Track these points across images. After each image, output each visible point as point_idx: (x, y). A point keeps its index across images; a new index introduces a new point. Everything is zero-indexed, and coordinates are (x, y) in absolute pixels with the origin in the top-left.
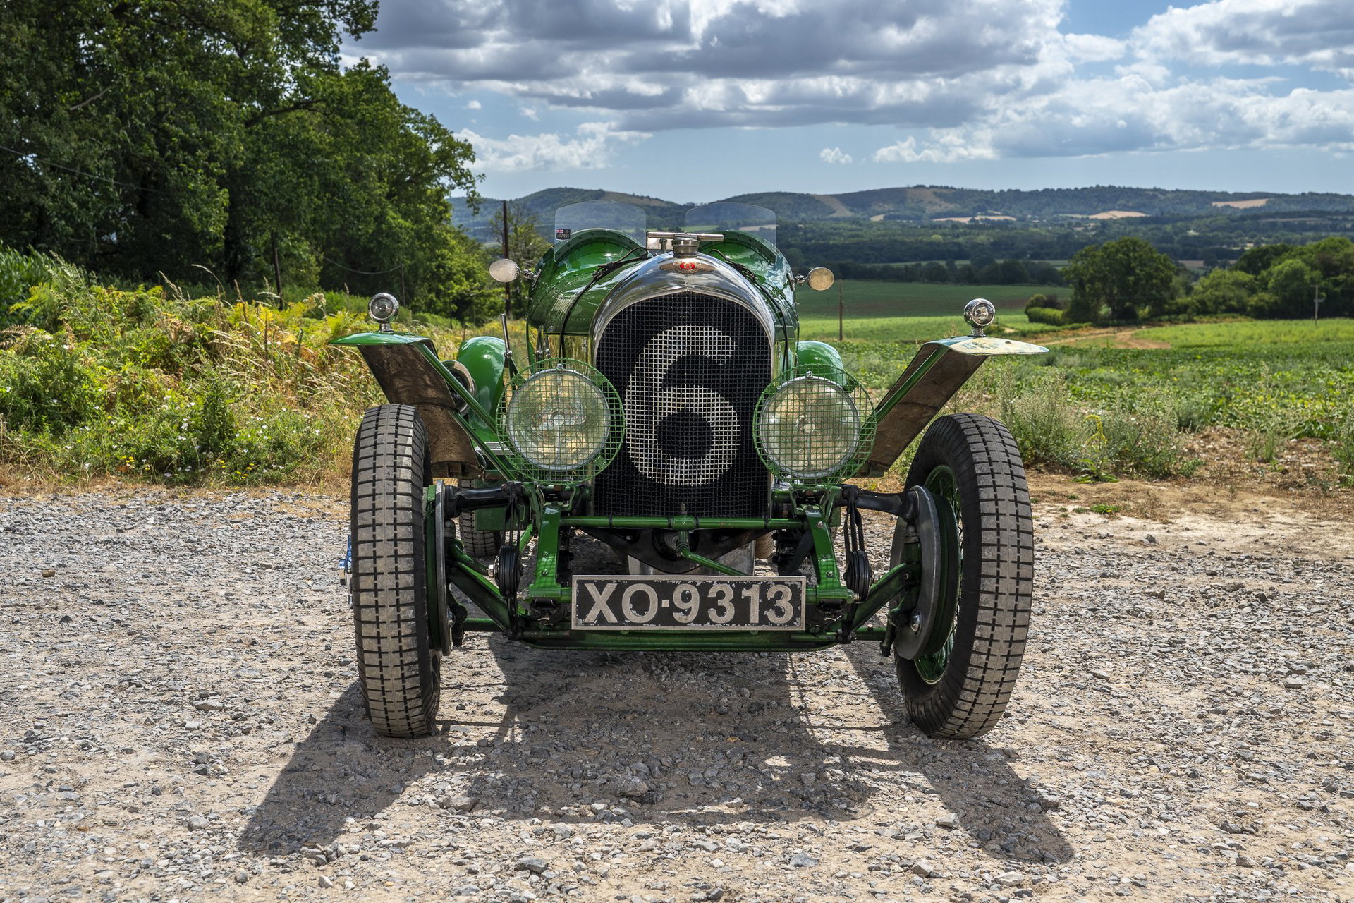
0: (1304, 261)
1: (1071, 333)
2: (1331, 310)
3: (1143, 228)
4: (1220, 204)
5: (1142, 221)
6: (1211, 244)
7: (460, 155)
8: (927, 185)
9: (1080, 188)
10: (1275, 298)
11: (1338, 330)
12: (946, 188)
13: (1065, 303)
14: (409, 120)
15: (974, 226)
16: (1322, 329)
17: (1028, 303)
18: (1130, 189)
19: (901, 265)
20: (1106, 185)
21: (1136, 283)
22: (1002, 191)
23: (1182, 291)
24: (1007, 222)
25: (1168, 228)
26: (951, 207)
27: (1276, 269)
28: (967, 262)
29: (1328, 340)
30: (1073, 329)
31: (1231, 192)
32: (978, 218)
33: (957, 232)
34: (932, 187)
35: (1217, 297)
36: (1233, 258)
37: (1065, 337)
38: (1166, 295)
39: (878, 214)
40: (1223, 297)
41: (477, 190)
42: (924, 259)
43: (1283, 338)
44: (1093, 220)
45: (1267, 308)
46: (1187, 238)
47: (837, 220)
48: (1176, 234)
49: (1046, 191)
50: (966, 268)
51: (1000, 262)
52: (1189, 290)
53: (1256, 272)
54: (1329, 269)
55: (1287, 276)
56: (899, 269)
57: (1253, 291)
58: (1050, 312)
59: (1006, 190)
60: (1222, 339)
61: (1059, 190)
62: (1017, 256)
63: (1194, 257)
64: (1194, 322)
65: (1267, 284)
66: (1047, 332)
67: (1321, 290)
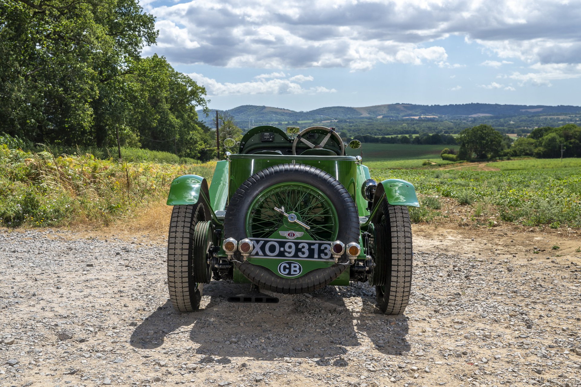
0: (557, 134)
1: (459, 164)
2: (569, 154)
3: (491, 121)
4: (523, 110)
5: (491, 118)
6: (520, 127)
7: (200, 92)
8: (401, 103)
9: (464, 104)
10: (545, 149)
11: (570, 163)
12: (409, 104)
13: (457, 152)
14: (179, 78)
15: (420, 120)
16: (563, 163)
17: (442, 152)
18: (486, 104)
19: (390, 136)
20: (476, 103)
21: (486, 143)
22: (432, 105)
23: (506, 147)
24: (434, 118)
25: (502, 120)
26: (410, 112)
27: (545, 137)
28: (418, 135)
29: (566, 167)
30: (460, 163)
31: (528, 105)
32: (422, 117)
33: (413, 122)
34: (403, 104)
35: (521, 149)
36: (528, 133)
37: (457, 166)
38: (500, 149)
39: (380, 115)
40: (524, 149)
41: (207, 107)
42: (400, 134)
43: (547, 166)
44: (470, 118)
45: (542, 154)
46: (509, 124)
47: (363, 118)
48: (505, 123)
49: (450, 105)
50: (417, 138)
51: (431, 135)
52: (509, 146)
53: (537, 138)
54: (567, 137)
55: (549, 140)
56: (389, 138)
57: (536, 146)
58: (451, 156)
59: (433, 105)
60: (521, 166)
61: (456, 105)
62: (438, 132)
63: (513, 132)
64: (511, 160)
65: (542, 143)
66: (450, 164)
67: (564, 146)
